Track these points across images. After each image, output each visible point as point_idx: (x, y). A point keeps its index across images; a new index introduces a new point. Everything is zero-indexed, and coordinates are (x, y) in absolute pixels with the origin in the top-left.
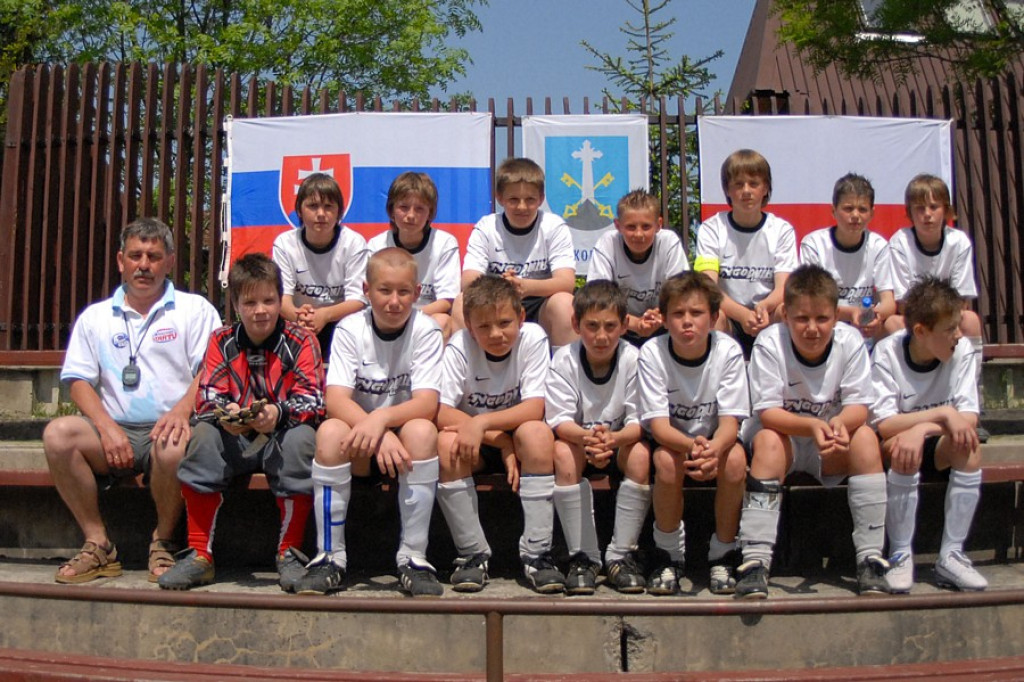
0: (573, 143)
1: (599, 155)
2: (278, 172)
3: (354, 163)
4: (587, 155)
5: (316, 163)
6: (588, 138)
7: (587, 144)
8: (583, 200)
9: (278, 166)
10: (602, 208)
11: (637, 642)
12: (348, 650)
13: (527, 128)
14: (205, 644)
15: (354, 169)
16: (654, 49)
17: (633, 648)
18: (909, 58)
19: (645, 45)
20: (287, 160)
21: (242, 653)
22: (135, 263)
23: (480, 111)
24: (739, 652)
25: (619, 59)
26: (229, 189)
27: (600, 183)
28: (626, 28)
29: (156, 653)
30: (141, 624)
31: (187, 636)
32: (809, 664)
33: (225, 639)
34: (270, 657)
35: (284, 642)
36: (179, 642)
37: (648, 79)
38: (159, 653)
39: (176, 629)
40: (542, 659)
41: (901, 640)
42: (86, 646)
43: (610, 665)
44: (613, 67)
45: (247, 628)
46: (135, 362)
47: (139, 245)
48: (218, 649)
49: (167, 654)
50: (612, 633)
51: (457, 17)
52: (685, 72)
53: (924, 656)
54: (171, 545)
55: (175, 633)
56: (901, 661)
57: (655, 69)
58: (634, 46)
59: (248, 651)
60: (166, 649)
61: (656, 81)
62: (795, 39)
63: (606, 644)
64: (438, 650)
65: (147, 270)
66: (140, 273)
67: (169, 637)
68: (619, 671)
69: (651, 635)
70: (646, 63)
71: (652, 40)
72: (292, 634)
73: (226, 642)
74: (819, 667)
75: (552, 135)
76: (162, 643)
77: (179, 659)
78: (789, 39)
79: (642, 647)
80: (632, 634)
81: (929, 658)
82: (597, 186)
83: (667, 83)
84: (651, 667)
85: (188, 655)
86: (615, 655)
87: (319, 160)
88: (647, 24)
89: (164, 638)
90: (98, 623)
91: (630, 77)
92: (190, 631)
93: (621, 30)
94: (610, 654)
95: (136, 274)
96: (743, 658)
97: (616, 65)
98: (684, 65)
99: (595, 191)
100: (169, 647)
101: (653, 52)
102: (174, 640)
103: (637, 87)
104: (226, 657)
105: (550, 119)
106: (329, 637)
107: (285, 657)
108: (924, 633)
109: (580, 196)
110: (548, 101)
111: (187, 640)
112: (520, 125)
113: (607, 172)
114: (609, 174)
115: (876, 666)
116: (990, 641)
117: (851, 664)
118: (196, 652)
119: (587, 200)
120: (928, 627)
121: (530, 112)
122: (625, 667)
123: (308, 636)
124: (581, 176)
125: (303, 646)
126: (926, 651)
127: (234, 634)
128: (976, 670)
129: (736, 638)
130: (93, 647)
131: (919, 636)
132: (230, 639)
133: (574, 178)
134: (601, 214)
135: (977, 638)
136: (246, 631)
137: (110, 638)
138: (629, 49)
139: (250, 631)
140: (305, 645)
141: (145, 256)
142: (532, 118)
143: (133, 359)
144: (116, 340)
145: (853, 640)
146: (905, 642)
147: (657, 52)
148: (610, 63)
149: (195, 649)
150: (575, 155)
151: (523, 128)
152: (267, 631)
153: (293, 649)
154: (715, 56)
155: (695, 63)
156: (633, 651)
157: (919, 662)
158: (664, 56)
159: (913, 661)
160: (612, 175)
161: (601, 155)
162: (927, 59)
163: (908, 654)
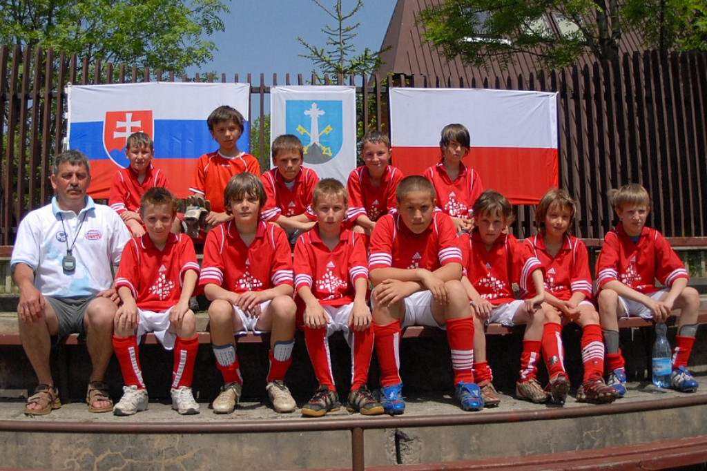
0: (306, 104)
1: (322, 113)
2: (102, 122)
3: (155, 117)
4: (314, 113)
5: (129, 116)
6: (315, 102)
7: (314, 105)
8: (311, 144)
9: (103, 118)
10: (324, 149)
11: (407, 443)
12: (206, 457)
13: (274, 94)
14: (101, 457)
15: (155, 121)
16: (344, 44)
17: (404, 447)
18: (509, 53)
19: (338, 41)
20: (108, 114)
21: (129, 462)
22: (67, 181)
23: (241, 82)
24: (476, 447)
25: (323, 50)
26: (68, 134)
27: (322, 132)
28: (326, 29)
29: (66, 466)
30: (53, 444)
31: (87, 452)
32: (523, 453)
33: (116, 453)
34: (149, 464)
35: (159, 453)
36: (83, 457)
37: (340, 64)
38: (68, 465)
39: (79, 447)
40: (343, 458)
41: (582, 434)
42: (13, 461)
43: (390, 460)
44: (318, 55)
45: (132, 444)
46: (71, 254)
47: (70, 168)
48: (111, 460)
49: (74, 466)
50: (390, 438)
51: (207, 21)
52: (366, 59)
53: (596, 444)
54: (103, 385)
55: (79, 450)
56: (582, 448)
57: (344, 57)
58: (331, 41)
59: (133, 461)
60: (73, 462)
61: (346, 65)
62: (434, 40)
63: (386, 446)
64: (270, 455)
65: (77, 185)
66: (72, 188)
67: (74, 453)
68: (396, 463)
69: (416, 438)
70: (339, 53)
71: (343, 38)
72: (165, 447)
73: (116, 455)
74: (529, 454)
75: (290, 99)
76: (70, 458)
77: (83, 468)
78: (430, 39)
79: (410, 446)
80: (403, 438)
81: (600, 445)
82: (321, 134)
83: (353, 67)
84: (417, 460)
85: (90, 465)
86: (393, 453)
87: (131, 114)
88: (340, 27)
89: (71, 453)
90: (22, 444)
91: (328, 62)
92: (90, 448)
93: (323, 30)
94: (389, 451)
95: (68, 188)
96: (479, 451)
97: (320, 54)
98: (366, 55)
99: (320, 137)
100: (75, 460)
101: (344, 46)
102: (79, 455)
103: (333, 69)
104: (118, 467)
105: (290, 88)
106: (192, 449)
107: (161, 464)
108: (596, 429)
109: (310, 141)
110: (288, 76)
111: (88, 454)
112: (269, 92)
113: (327, 125)
114: (329, 126)
115: (569, 452)
116: (638, 432)
117: (551, 451)
118: (95, 463)
119: (314, 144)
120: (598, 425)
121: (275, 84)
122: (399, 461)
123: (176, 449)
124: (310, 127)
125: (173, 456)
126: (597, 441)
127: (122, 449)
128: (636, 451)
129: (474, 438)
130: (18, 462)
131: (593, 431)
132: (120, 453)
133: (306, 129)
134: (324, 153)
135: (630, 430)
136: (131, 447)
137: (31, 455)
138: (328, 44)
139: (134, 447)
140: (174, 455)
141: (74, 176)
142: (277, 87)
143: (69, 252)
144: (59, 236)
145: (550, 435)
146: (584, 435)
147: (346, 46)
148: (316, 53)
149: (94, 461)
150: (306, 113)
151: (271, 94)
152: (146, 446)
153: (166, 458)
154: (387, 49)
155: (372, 53)
156: (404, 449)
157: (593, 448)
158: (352, 48)
159: (590, 447)
160: (331, 127)
161: (324, 113)
162: (521, 53)
163: (587, 443)
